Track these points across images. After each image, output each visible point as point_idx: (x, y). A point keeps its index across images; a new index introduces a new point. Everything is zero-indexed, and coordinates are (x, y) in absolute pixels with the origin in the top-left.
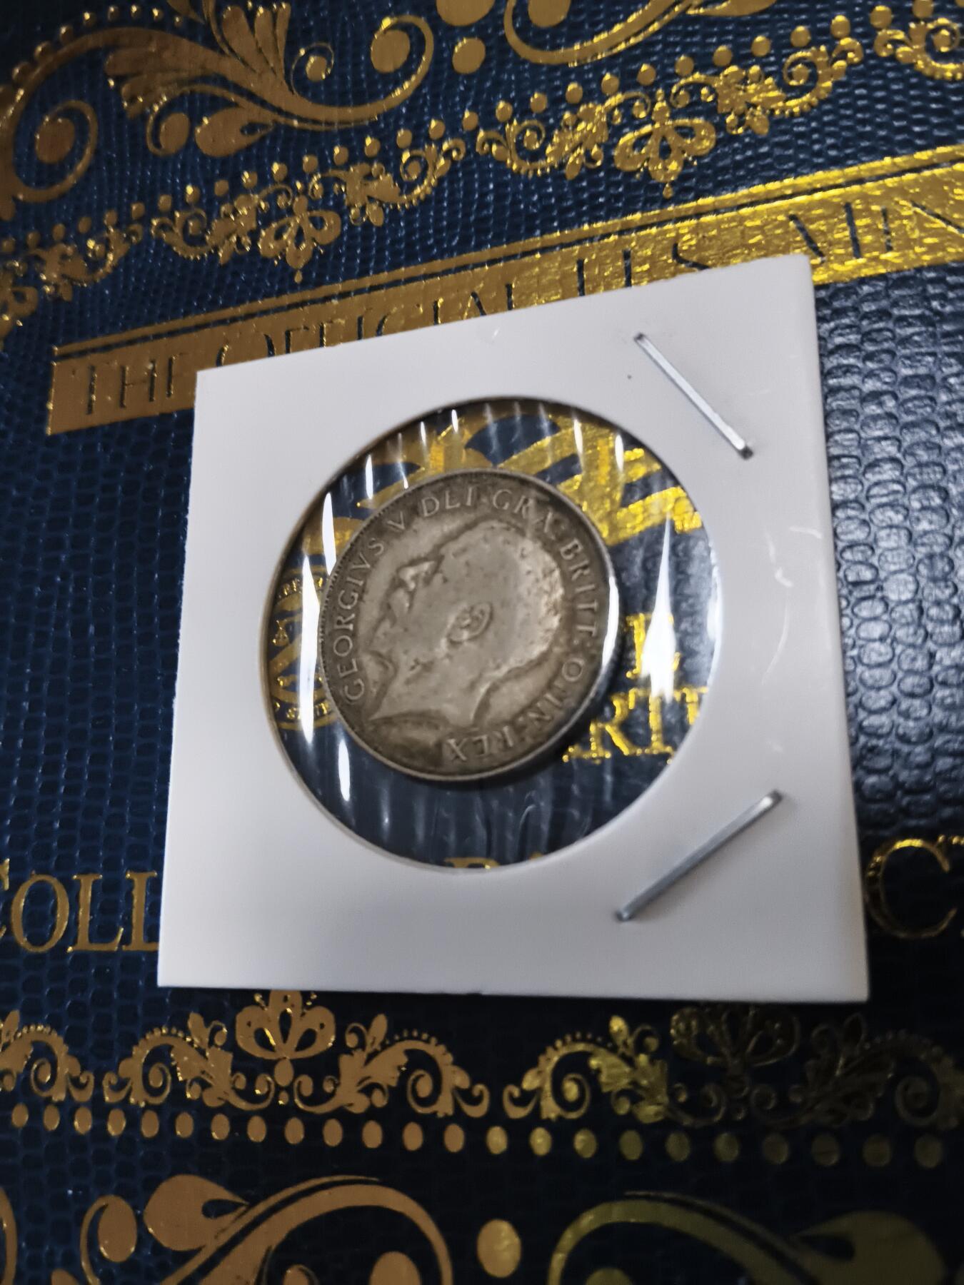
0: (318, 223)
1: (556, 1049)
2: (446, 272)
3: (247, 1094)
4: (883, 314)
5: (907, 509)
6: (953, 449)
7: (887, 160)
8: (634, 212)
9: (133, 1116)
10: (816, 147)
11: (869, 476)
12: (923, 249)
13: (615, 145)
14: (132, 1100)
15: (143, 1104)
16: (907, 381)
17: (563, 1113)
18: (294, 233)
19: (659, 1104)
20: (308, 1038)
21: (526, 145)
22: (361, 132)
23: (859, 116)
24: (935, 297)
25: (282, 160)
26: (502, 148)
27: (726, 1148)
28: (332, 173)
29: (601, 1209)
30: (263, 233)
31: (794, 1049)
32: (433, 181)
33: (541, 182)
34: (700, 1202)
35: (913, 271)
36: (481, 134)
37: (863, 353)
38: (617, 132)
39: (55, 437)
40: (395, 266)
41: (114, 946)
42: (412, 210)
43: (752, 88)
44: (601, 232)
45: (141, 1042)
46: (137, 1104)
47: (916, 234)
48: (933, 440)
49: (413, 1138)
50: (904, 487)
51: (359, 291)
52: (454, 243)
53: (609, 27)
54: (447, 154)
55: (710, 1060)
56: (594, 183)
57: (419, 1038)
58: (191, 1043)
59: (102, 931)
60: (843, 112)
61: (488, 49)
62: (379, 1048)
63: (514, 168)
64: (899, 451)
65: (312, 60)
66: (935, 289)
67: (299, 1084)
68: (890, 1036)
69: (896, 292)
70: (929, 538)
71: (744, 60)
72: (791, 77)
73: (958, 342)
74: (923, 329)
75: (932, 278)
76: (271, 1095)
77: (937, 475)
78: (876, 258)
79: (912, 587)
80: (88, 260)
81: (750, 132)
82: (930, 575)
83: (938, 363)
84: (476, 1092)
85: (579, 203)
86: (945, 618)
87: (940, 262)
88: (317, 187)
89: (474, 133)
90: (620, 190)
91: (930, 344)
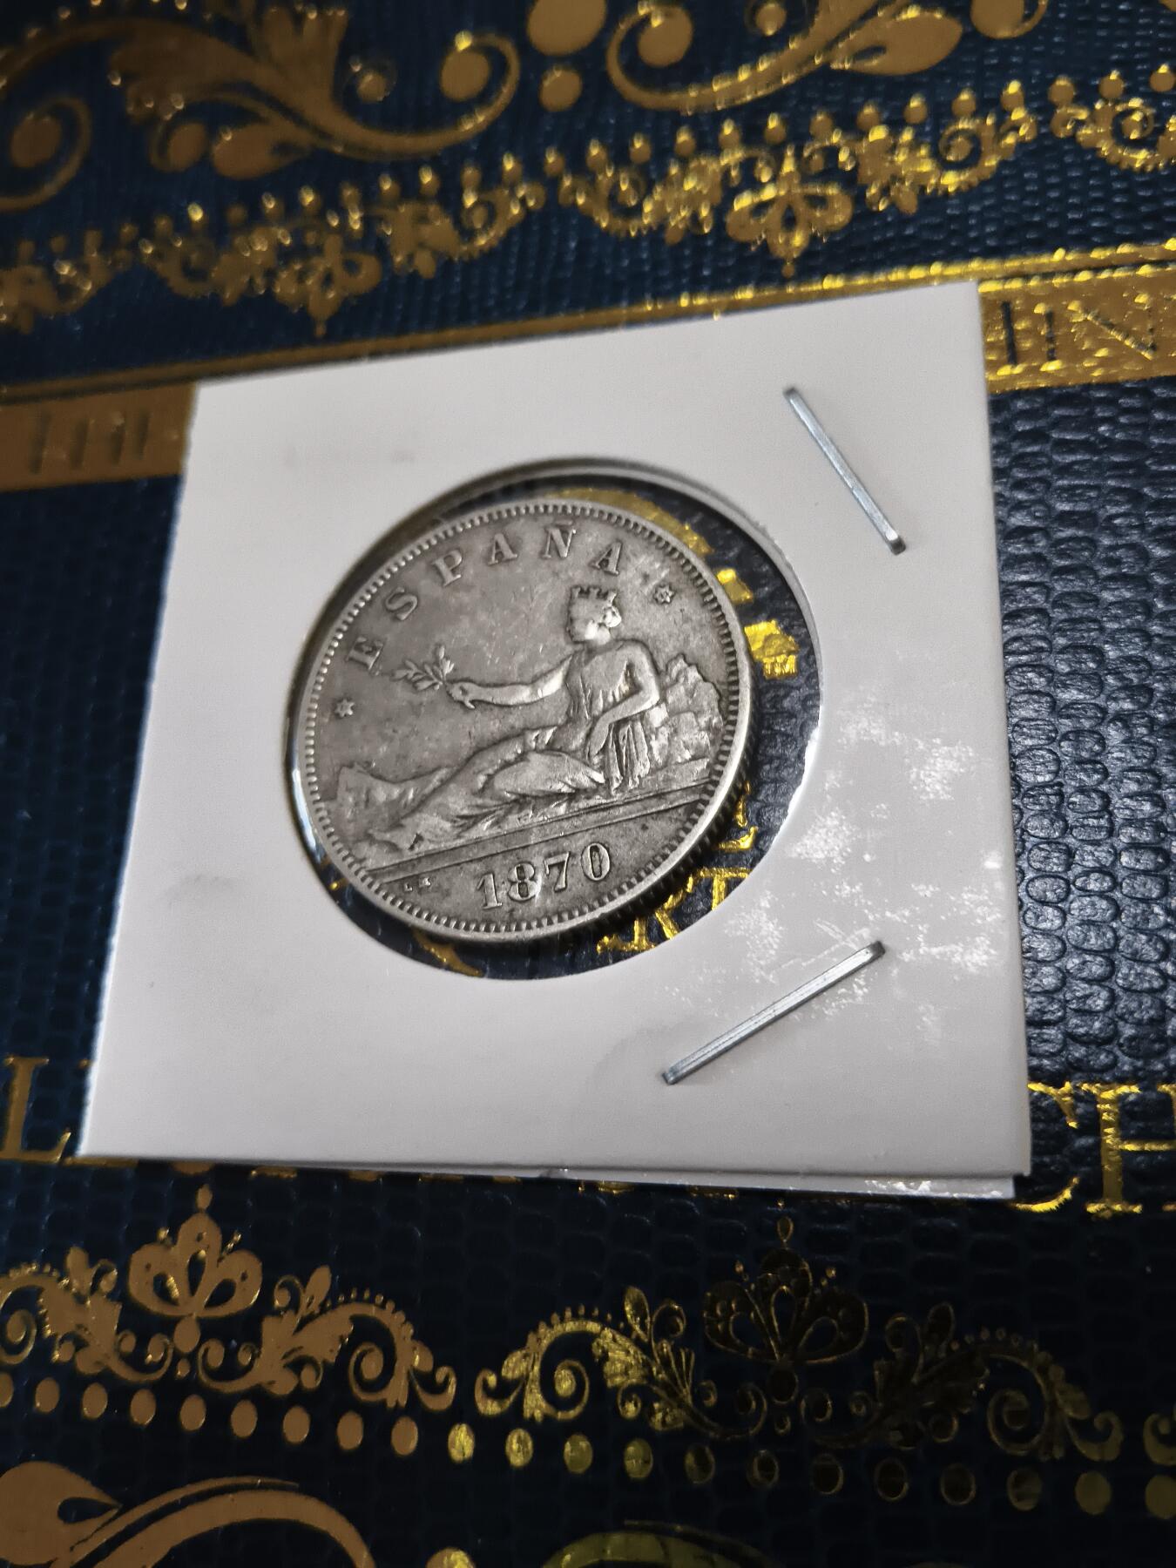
0: (351, 267)
1: (550, 1325)
3: (135, 1360)
4: (1037, 436)
5: (1051, 671)
6: (1112, 604)
7: (1059, 254)
8: (744, 288)
10: (973, 234)
11: (1010, 627)
12: (1094, 363)
13: (729, 208)
16: (1065, 518)
17: (551, 1411)
18: (321, 278)
19: (680, 1406)
20: (224, 1292)
21: (619, 200)
22: (416, 164)
24: (1103, 421)
25: (318, 190)
26: (590, 200)
27: (762, 1471)
28: (378, 211)
29: (594, 1540)
30: (284, 274)
31: (861, 1344)
32: (502, 233)
33: (634, 244)
35: (1078, 389)
36: (567, 182)
37: (1011, 480)
38: (731, 193)
40: (442, 326)
42: (469, 265)
43: (901, 157)
45: (2, 1281)
47: (1086, 345)
48: (1088, 590)
49: (350, 1433)
50: (1050, 643)
53: (734, 70)
54: (523, 201)
55: (750, 1351)
56: (699, 252)
57: (371, 1301)
58: (68, 1287)
60: (1006, 197)
61: (585, 87)
62: (317, 1312)
63: (604, 225)
64: (1046, 601)
65: (369, 78)
66: (1104, 411)
67: (206, 1351)
68: (985, 1335)
69: (1056, 412)
70: (1078, 709)
71: (896, 124)
72: (948, 149)
73: (1129, 476)
74: (1087, 457)
75: (1101, 398)
76: (167, 1363)
77: (1092, 634)
78: (1035, 369)
79: (1052, 767)
80: (59, 288)
81: (893, 209)
82: (1074, 754)
83: (1101, 499)
84: (440, 1377)
85: (678, 273)
86: (1090, 808)
87: (1112, 380)
88: (356, 226)
89: (557, 181)
90: (731, 263)
91: (1093, 477)
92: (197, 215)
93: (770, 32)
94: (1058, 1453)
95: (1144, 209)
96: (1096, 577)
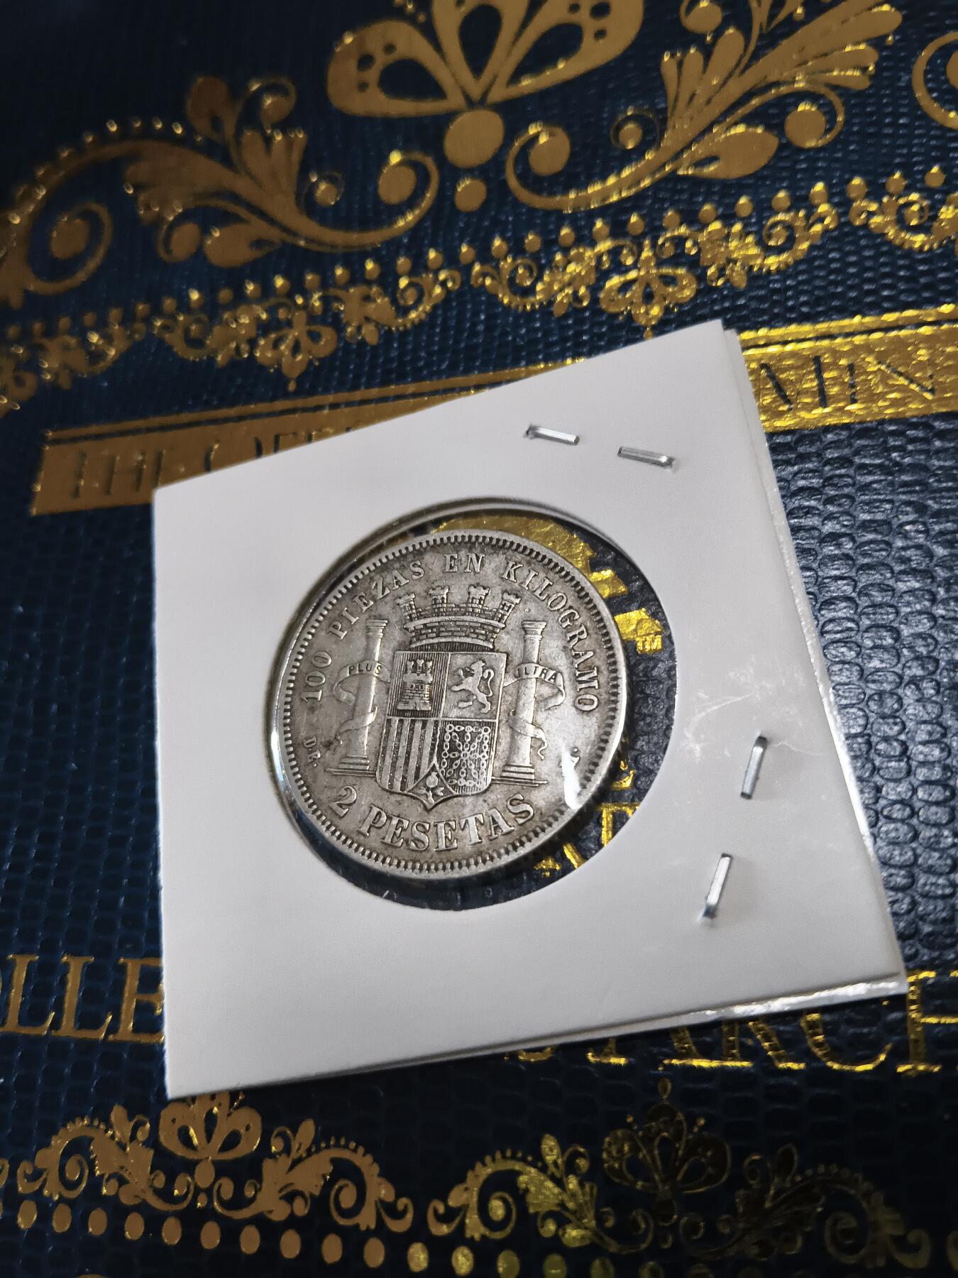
0: (315, 337)
1: (484, 1165)
3: (165, 1194)
4: (845, 461)
5: (859, 646)
6: (905, 592)
7: (857, 319)
9: (46, 1209)
10: (790, 303)
11: (823, 612)
12: (886, 404)
13: (601, 288)
14: (46, 1192)
15: (56, 1198)
16: (865, 526)
17: (487, 1233)
18: (292, 345)
19: (586, 1228)
20: (233, 1140)
21: (517, 281)
22: (364, 255)
24: (895, 449)
25: (286, 276)
26: (495, 282)
28: (333, 292)
30: (262, 342)
31: (725, 1178)
32: (428, 308)
33: (530, 316)
35: (874, 424)
36: (477, 268)
37: (824, 497)
38: (604, 276)
39: (39, 518)
40: (385, 383)
41: (44, 1030)
42: (405, 333)
43: (733, 244)
45: (61, 1132)
46: (51, 1196)
47: (880, 389)
48: (886, 582)
49: (332, 1250)
50: (857, 624)
51: (349, 404)
52: (444, 367)
53: (604, 178)
54: (443, 284)
55: (640, 1184)
56: (580, 321)
57: (346, 1147)
58: (113, 1137)
59: (33, 1014)
60: (816, 273)
61: (489, 191)
62: (304, 1155)
63: (506, 301)
64: (854, 591)
65: (323, 186)
66: (895, 441)
67: (220, 1187)
68: (821, 1169)
69: (858, 442)
70: (880, 676)
71: (728, 218)
72: (770, 237)
73: (915, 492)
74: (882, 478)
75: (893, 431)
76: (190, 1196)
77: (890, 616)
78: (841, 409)
79: (861, 721)
80: (90, 354)
81: (728, 285)
82: (879, 711)
83: (895, 510)
84: (400, 1206)
85: (564, 339)
86: (892, 753)
87: (901, 416)
88: (317, 304)
89: (470, 267)
90: (604, 330)
91: (888, 492)
92: (195, 296)
93: (630, 146)
94: (881, 1262)
95: (922, 280)
96: (892, 572)
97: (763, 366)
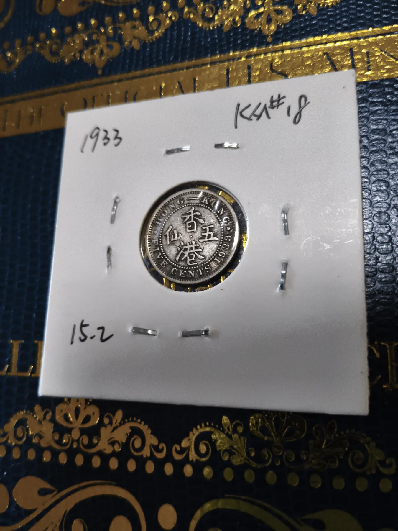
0: (110, 47)
1: (197, 429)
2: (166, 72)
3: (59, 442)
5: (370, 190)
6: (392, 164)
7: (370, 29)
8: (253, 47)
9: (9, 449)
10: (338, 22)
12: (384, 71)
13: (246, 16)
14: (9, 441)
15: (14, 444)
16: (374, 132)
17: (198, 458)
18: (99, 52)
19: (242, 456)
20: (87, 419)
21: (206, 16)
22: (132, 6)
23: (359, 9)
24: (389, 93)
25: (96, 18)
26: (195, 16)
27: (271, 477)
28: (118, 25)
29: (214, 501)
30: (86, 52)
31: (304, 435)
32: (163, 30)
33: (212, 32)
34: (257, 501)
35: (379, 81)
36: (186, 10)
38: (248, 11)
40: (143, 68)
42: (152, 44)
44: (238, 56)
45: (14, 416)
46: (11, 444)
47: (382, 64)
48: (383, 159)
49: (131, 466)
50: (369, 180)
51: (127, 79)
52: (171, 59)
54: (170, 18)
55: (266, 438)
56: (236, 34)
57: (136, 422)
58: (36, 418)
60: (351, 6)
62: (118, 425)
63: (200, 25)
64: (368, 164)
66: (388, 89)
67: (82, 439)
68: (348, 431)
69: (371, 90)
70: (379, 205)
74: (382, 108)
75: (387, 84)
76: (70, 443)
77: (385, 176)
78: (363, 74)
79: (370, 227)
80: (7, 61)
81: (308, 13)
82: (379, 221)
83: (388, 124)
84: (160, 447)
85: (229, 43)
86: (384, 242)
87: (391, 77)
88: (111, 32)
89: (183, 9)
90: (248, 38)
91: (385, 115)
92: (54, 31)
94: (374, 472)
96: (386, 154)
97: (325, 53)
